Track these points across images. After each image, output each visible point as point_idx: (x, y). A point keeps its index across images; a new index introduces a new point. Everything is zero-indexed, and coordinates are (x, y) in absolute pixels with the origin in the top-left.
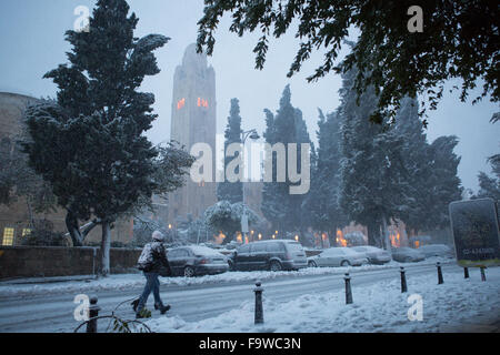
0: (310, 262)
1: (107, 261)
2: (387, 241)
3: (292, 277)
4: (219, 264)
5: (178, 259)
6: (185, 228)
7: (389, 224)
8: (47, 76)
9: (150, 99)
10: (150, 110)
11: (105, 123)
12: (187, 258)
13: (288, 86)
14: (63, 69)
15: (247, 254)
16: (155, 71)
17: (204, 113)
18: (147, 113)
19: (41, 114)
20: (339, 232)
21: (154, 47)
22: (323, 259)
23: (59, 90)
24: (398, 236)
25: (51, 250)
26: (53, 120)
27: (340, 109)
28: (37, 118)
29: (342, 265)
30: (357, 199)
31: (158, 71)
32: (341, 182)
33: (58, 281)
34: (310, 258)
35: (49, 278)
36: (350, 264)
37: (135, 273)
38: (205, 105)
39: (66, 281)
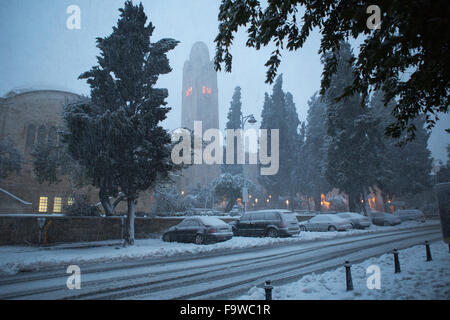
0: (301, 226)
1: (132, 231)
2: (366, 208)
4: (225, 233)
5: (190, 228)
6: (195, 194)
7: (368, 192)
9: (164, 93)
10: (165, 104)
11: (128, 116)
12: (197, 227)
15: (248, 222)
16: (167, 70)
18: (162, 106)
19: (77, 111)
20: (322, 196)
21: (166, 50)
22: (312, 225)
24: (374, 200)
25: (89, 219)
26: (87, 116)
28: (74, 115)
29: (329, 230)
30: (341, 171)
31: (170, 70)
32: (326, 156)
33: (94, 246)
34: (300, 223)
35: (87, 243)
36: (336, 230)
37: (155, 238)
38: (209, 92)
39: (100, 246)
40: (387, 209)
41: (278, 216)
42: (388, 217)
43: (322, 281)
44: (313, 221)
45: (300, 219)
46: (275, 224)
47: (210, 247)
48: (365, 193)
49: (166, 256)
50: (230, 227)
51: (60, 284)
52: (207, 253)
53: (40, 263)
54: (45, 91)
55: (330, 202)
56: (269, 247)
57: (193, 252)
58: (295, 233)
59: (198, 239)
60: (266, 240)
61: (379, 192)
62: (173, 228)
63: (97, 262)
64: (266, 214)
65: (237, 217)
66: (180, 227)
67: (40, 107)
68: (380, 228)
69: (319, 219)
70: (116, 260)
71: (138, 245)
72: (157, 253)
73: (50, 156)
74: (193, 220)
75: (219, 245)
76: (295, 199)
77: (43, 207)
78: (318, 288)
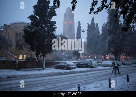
0: (99, 65)
1: (44, 65)
2: (120, 59)
3: (93, 70)
4: (73, 67)
5: (63, 65)
6: (67, 54)
7: (121, 54)
8: (28, 18)
9: (54, 23)
10: (55, 26)
11: (42, 29)
12: (65, 65)
13: (93, 17)
14: (32, 16)
15: (81, 63)
17: (72, 25)
18: (54, 26)
19: (26, 28)
20: (107, 55)
21: (55, 9)
22: (102, 64)
23: (31, 21)
24: (123, 57)
25: (32, 62)
26: (29, 29)
27: (107, 23)
28: (25, 29)
29: (107, 66)
30: (112, 48)
31: (56, 15)
32: (107, 43)
33: (33, 70)
34: (98, 64)
35: (31, 69)
36: (110, 66)
37: (52, 67)
38: (72, 23)
39: (35, 70)
40: (127, 60)
41: (91, 61)
42: (127, 62)
43: (101, 84)
44: (102, 63)
45: (98, 62)
46: (90, 64)
47: (68, 71)
48: (120, 54)
49: (54, 74)
50: (75, 65)
51: (17, 82)
52: (67, 73)
53: (13, 75)
54: (21, 23)
55: (109, 57)
56: (87, 71)
57: (62, 72)
58: (96, 67)
59: (65, 68)
60: (86, 69)
61: (125, 55)
62: (58, 65)
63: (32, 75)
64: (87, 61)
65: (78, 62)
66: (60, 64)
67: (19, 28)
68: (124, 66)
69: (105, 62)
70: (38, 74)
71: (46, 70)
72: (51, 72)
73: (20, 42)
74: (64, 62)
75: (71, 70)
76: (98, 56)
77: (21, 58)
78: (99, 86)
